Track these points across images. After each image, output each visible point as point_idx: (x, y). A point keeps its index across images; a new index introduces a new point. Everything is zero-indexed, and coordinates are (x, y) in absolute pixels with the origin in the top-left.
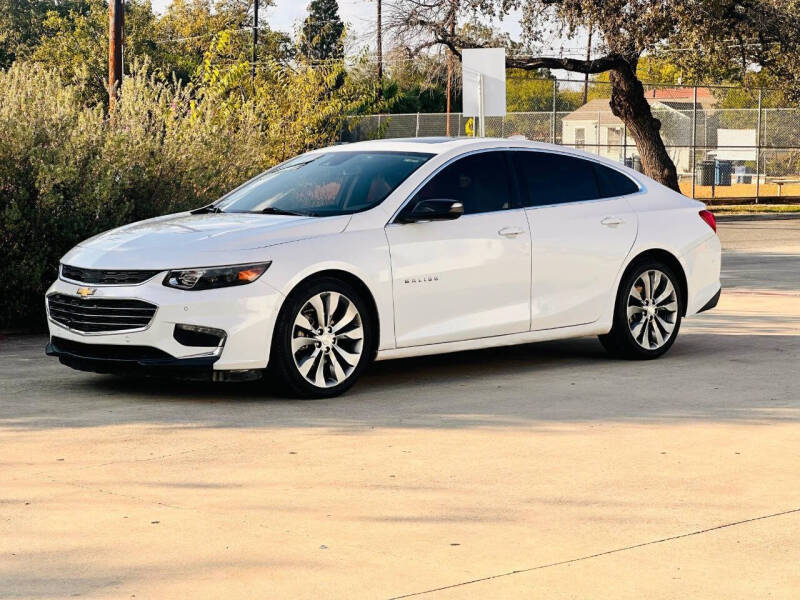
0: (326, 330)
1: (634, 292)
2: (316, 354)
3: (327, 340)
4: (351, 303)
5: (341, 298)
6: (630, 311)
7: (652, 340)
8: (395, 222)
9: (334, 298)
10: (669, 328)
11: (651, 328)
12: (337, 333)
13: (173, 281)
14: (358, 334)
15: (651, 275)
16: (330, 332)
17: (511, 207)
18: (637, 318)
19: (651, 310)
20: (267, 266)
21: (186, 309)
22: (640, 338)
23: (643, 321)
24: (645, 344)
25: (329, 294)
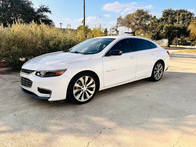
0: (84, 86)
1: (156, 68)
2: (81, 93)
3: (85, 89)
4: (92, 78)
5: (89, 77)
6: (155, 72)
7: (158, 77)
8: (105, 56)
9: (87, 78)
10: (161, 75)
11: (158, 75)
12: (88, 87)
13: (38, 74)
14: (94, 86)
15: (159, 64)
16: (86, 86)
17: (133, 51)
18: (156, 73)
19: (158, 72)
20: (66, 70)
21: (40, 83)
22: (156, 78)
23: (157, 74)
24: (157, 79)
25: (85, 77)
